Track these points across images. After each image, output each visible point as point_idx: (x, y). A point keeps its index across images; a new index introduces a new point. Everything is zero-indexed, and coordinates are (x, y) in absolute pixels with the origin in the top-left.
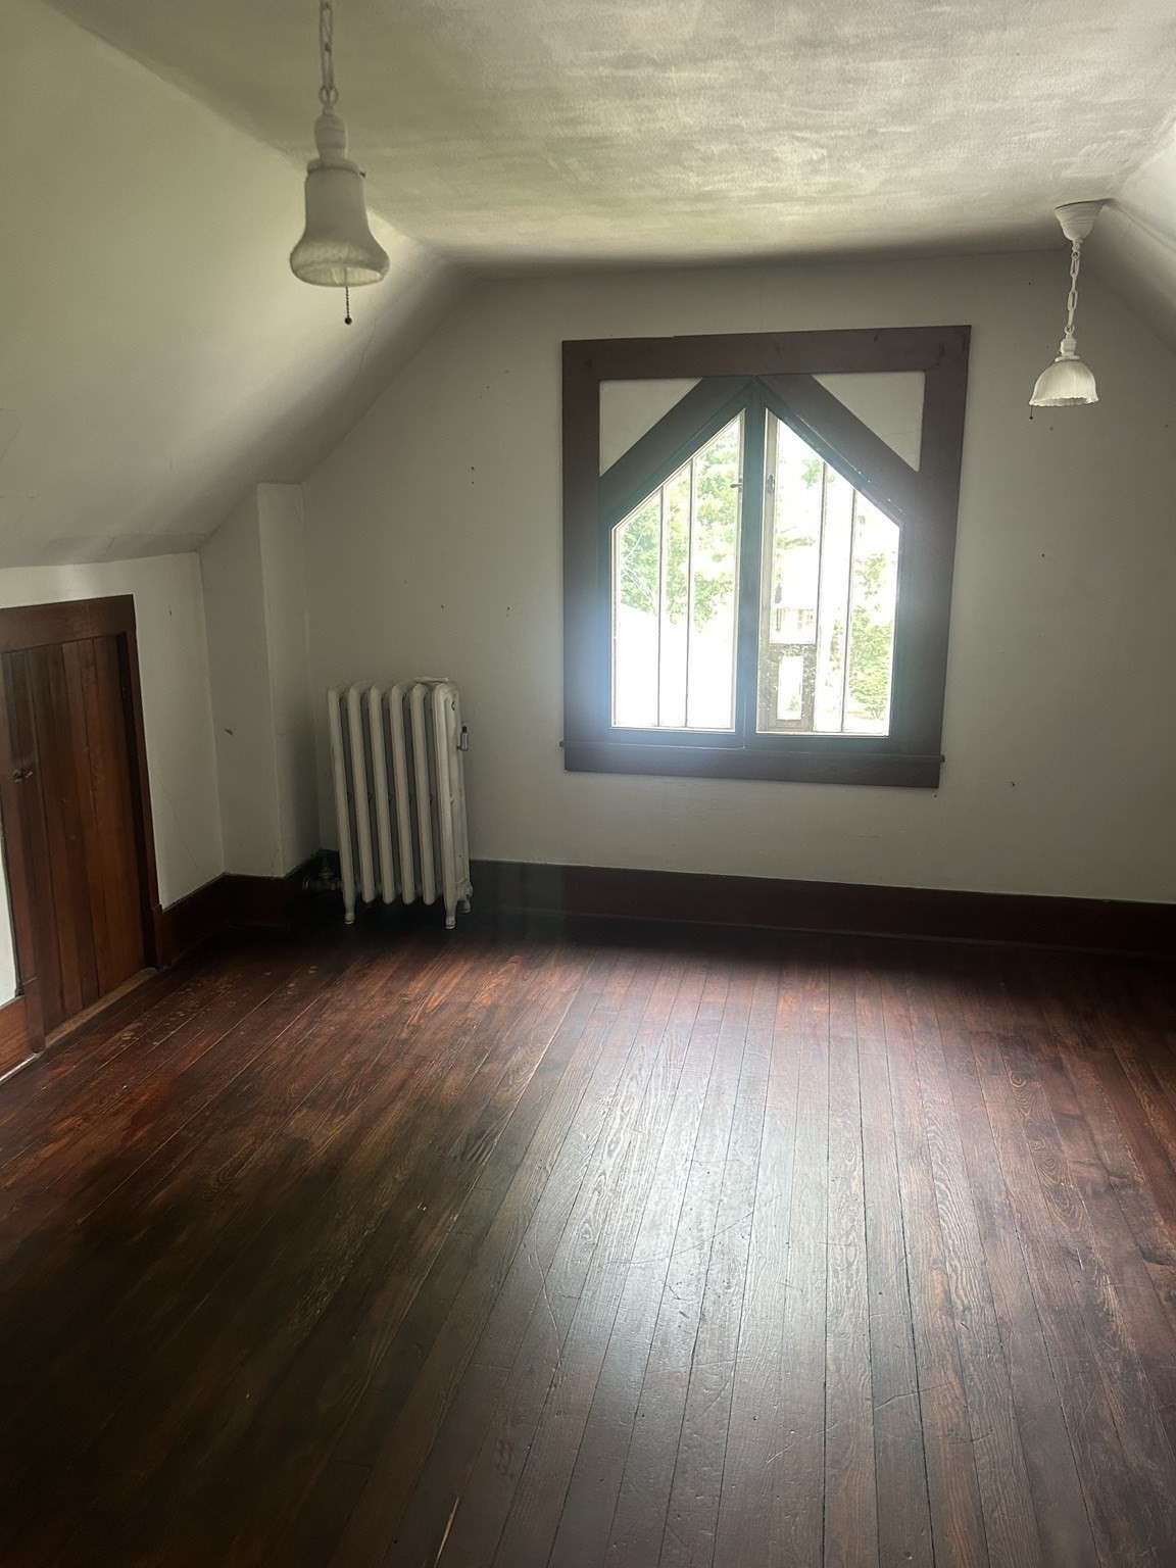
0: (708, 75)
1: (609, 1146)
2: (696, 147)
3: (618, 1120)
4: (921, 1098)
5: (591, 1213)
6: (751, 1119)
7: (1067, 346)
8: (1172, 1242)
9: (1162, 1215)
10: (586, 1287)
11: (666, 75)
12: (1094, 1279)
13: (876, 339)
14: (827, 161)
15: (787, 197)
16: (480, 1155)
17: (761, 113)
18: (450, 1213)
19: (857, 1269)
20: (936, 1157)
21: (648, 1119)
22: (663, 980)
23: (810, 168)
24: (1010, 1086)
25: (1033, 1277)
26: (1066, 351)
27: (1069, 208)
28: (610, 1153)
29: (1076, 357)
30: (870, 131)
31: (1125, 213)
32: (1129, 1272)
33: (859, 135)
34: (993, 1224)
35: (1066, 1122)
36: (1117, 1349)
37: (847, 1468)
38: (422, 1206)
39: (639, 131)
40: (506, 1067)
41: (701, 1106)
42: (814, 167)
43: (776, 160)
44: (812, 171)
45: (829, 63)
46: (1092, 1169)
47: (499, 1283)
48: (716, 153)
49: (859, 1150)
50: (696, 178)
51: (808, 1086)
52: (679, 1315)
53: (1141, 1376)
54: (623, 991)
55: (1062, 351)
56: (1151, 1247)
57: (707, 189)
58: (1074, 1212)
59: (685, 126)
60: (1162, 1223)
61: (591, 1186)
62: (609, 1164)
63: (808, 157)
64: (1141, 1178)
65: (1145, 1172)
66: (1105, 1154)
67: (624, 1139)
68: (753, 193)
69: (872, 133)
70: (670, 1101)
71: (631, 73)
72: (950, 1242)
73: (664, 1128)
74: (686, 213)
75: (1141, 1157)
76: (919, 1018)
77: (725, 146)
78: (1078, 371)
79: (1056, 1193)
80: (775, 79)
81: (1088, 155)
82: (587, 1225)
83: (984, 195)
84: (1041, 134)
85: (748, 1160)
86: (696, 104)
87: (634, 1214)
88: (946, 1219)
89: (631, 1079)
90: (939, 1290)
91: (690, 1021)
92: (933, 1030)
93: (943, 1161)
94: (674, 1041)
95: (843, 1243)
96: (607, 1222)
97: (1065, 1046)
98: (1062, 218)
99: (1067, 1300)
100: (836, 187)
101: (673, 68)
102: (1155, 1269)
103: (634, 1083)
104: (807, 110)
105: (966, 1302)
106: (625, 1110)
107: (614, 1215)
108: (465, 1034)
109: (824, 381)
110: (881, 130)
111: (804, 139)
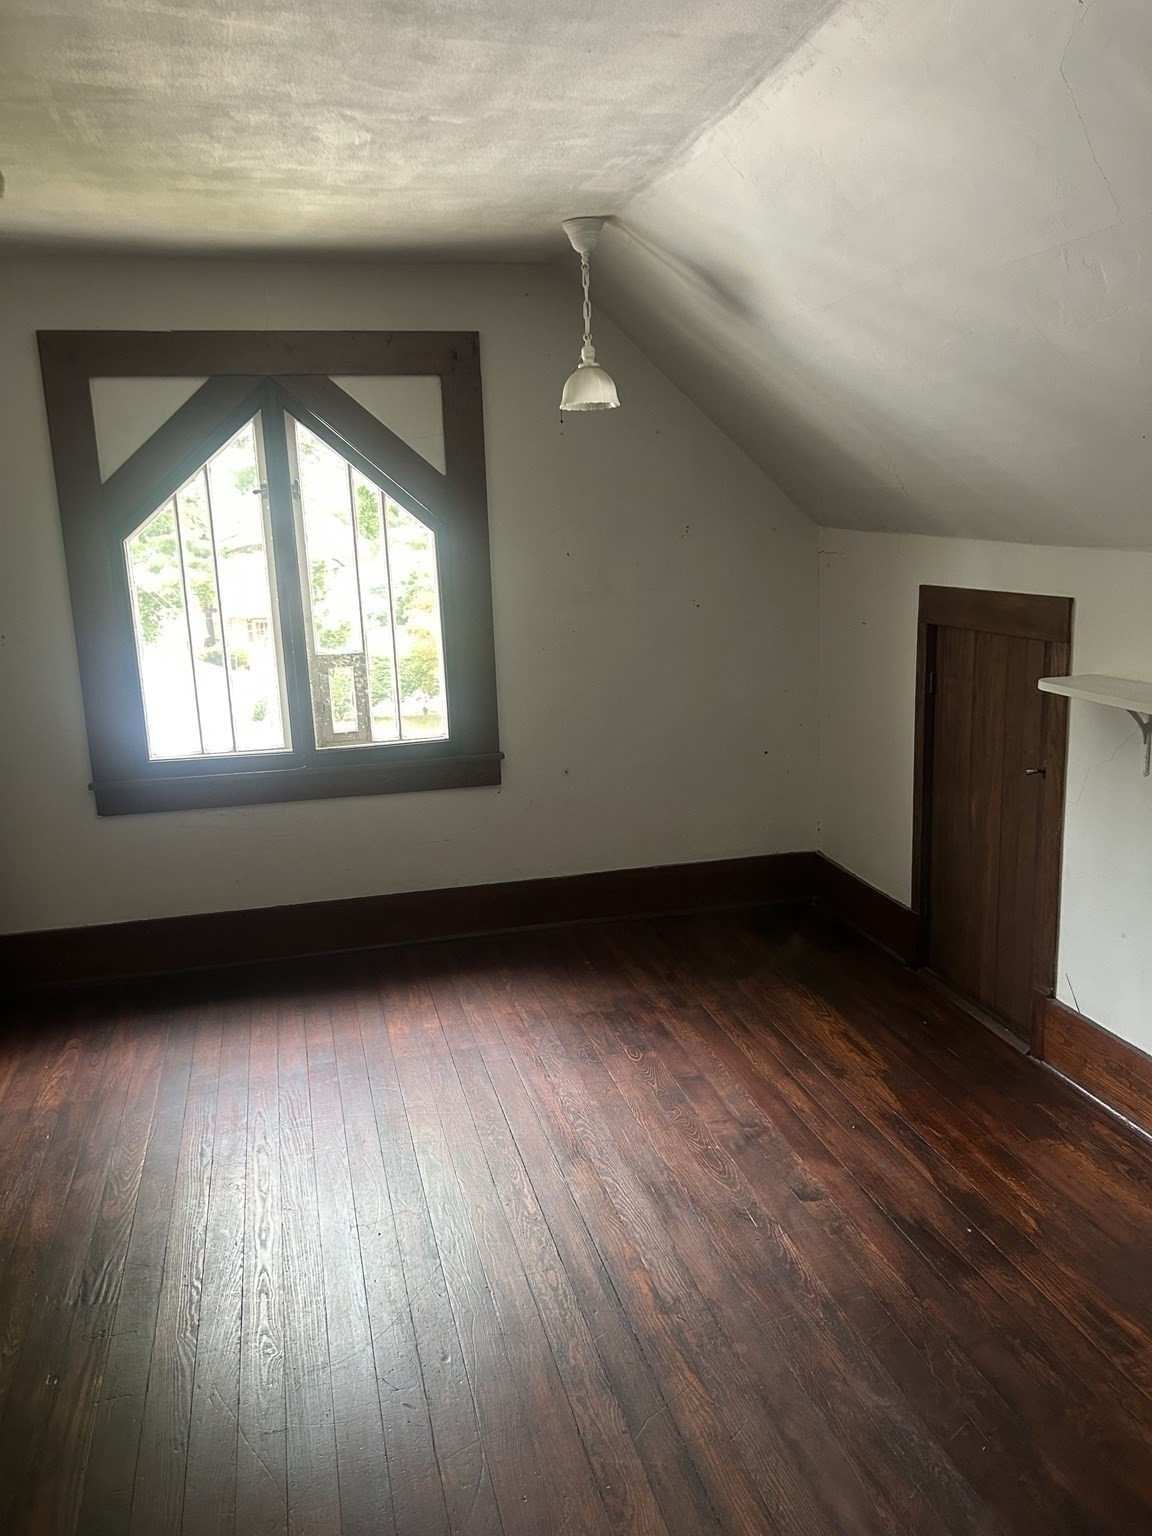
0: (272, 28)
1: (260, 1236)
2: (232, 114)
3: (259, 1203)
4: (557, 1094)
5: (266, 1323)
6: (403, 1161)
7: (586, 354)
8: (815, 1177)
9: (798, 1153)
10: (288, 1413)
11: (223, 21)
12: (769, 1233)
13: (389, 341)
14: (368, 147)
15: (312, 184)
16: (107, 1293)
17: (316, 82)
18: (92, 1374)
19: (564, 1292)
20: (593, 1152)
21: (294, 1191)
22: (257, 1032)
23: (349, 152)
24: (631, 1061)
25: (720, 1247)
26: (587, 358)
27: (577, 221)
28: (263, 1244)
29: (597, 364)
30: (422, 118)
31: (626, 231)
32: (793, 1217)
33: (410, 121)
34: (667, 1204)
35: (691, 1084)
36: (813, 1296)
37: (632, 1515)
38: (52, 1380)
39: (172, 87)
40: (104, 1175)
41: (346, 1162)
42: (352, 152)
43: (316, 139)
44: (350, 157)
45: (408, 33)
46: (728, 1125)
47: (182, 1444)
48: (252, 123)
49: (520, 1164)
50: (221, 152)
51: (447, 1110)
52: (404, 1408)
53: (842, 1315)
54: (216, 1054)
55: (583, 358)
56: (801, 1186)
57: (230, 165)
58: (729, 1173)
59: (227, 88)
60: (801, 1161)
61: (255, 1289)
62: (265, 1257)
63: (350, 141)
64: (768, 1122)
65: (770, 1116)
66: (732, 1108)
67: (274, 1223)
68: (279, 176)
69: (423, 120)
70: (311, 1166)
71: (182, 14)
72: (637, 1236)
73: (314, 1198)
74: (197, 191)
75: (762, 1103)
76: (526, 1012)
77: (264, 117)
78: (602, 378)
79: (707, 1157)
80: (343, 44)
81: (612, 168)
82: (265, 1337)
83: (506, 201)
84: (579, 142)
85: (415, 1208)
86: (247, 60)
87: (314, 1306)
88: (625, 1213)
89: (259, 1151)
90: (646, 1290)
91: (304, 1070)
92: (544, 1022)
93: (601, 1153)
94: (293, 1097)
95: (540, 1270)
96: (287, 1326)
97: (662, 1012)
98: (570, 232)
99: (756, 1262)
100: (367, 177)
101: (233, 14)
102: (812, 1206)
103: (262, 1156)
104: (366, 84)
105: (674, 1294)
106: (264, 1189)
107: (292, 1315)
108: (37, 1147)
109: (343, 383)
110: (433, 119)
111: (352, 119)
